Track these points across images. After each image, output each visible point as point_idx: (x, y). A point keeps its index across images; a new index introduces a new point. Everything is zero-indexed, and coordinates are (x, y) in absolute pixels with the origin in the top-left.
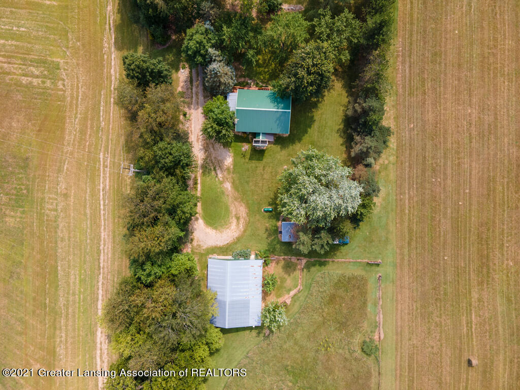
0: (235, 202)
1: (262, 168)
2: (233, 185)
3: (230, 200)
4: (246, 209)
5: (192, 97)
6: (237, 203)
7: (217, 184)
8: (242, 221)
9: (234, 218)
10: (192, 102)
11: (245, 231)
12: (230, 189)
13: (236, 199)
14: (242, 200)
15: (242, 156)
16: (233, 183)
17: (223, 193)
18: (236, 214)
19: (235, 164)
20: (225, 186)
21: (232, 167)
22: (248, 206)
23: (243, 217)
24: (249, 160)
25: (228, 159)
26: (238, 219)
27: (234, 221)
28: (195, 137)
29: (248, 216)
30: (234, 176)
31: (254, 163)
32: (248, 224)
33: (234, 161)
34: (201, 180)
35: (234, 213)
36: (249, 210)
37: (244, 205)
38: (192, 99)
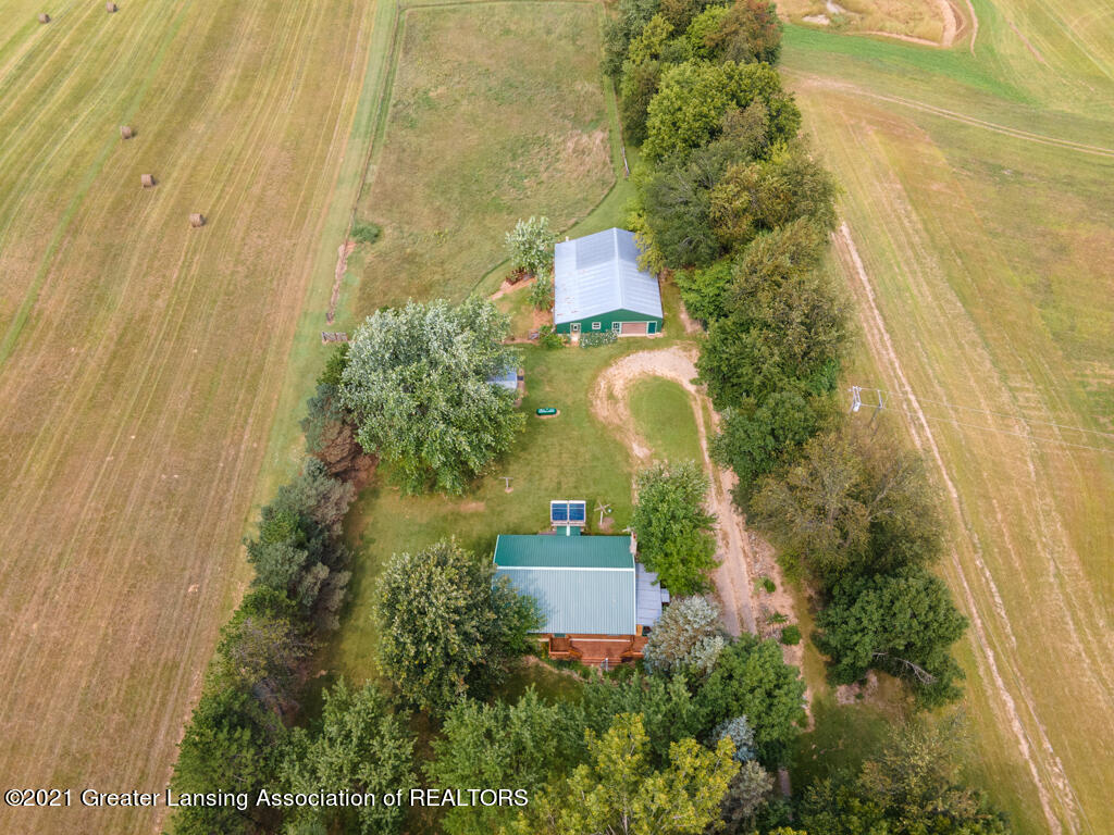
0: (620, 423)
2: (627, 453)
3: (631, 427)
6: (616, 421)
8: (603, 392)
9: (620, 396)
11: (595, 377)
12: (635, 446)
13: (619, 428)
14: (604, 427)
16: (628, 456)
17: (648, 437)
18: (616, 403)
20: (645, 450)
22: (591, 417)
23: (601, 399)
26: (611, 396)
27: (618, 393)
28: (735, 542)
30: (629, 469)
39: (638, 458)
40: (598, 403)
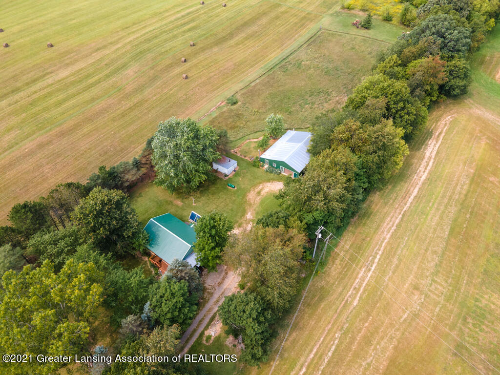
4: (248, 195)
11: (260, 183)
12: (249, 213)
13: (250, 205)
14: (246, 202)
16: (243, 215)
17: (257, 213)
20: (252, 217)
21: (235, 226)
22: (244, 196)
26: (259, 193)
27: (263, 193)
29: (250, 191)
30: (239, 220)
32: (255, 186)
35: (259, 197)
36: (246, 193)
37: (247, 198)
39: (246, 218)
40: (252, 192)
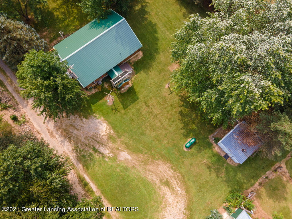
0: (148, 167)
1: (144, 107)
2: (130, 149)
3: (140, 169)
4: (165, 164)
5: (13, 97)
6: (150, 167)
7: (111, 164)
8: (174, 182)
9: (162, 187)
10: (16, 102)
11: (188, 192)
12: (129, 157)
13: (146, 163)
14: (153, 158)
15: (114, 111)
16: (128, 147)
17: (126, 169)
18: (161, 181)
19: (113, 126)
20: (122, 159)
21: (112, 132)
22: (166, 159)
23: (170, 177)
24: (125, 109)
25: (101, 127)
26: (167, 183)
27: (165, 190)
28: (46, 135)
29: (175, 171)
30: (122, 140)
31: (133, 109)
32: (184, 181)
33: (109, 123)
34: (88, 175)
35: (157, 182)
36: (172, 162)
37: (160, 162)
38: (15, 99)
39: (122, 151)
40: (171, 173)
